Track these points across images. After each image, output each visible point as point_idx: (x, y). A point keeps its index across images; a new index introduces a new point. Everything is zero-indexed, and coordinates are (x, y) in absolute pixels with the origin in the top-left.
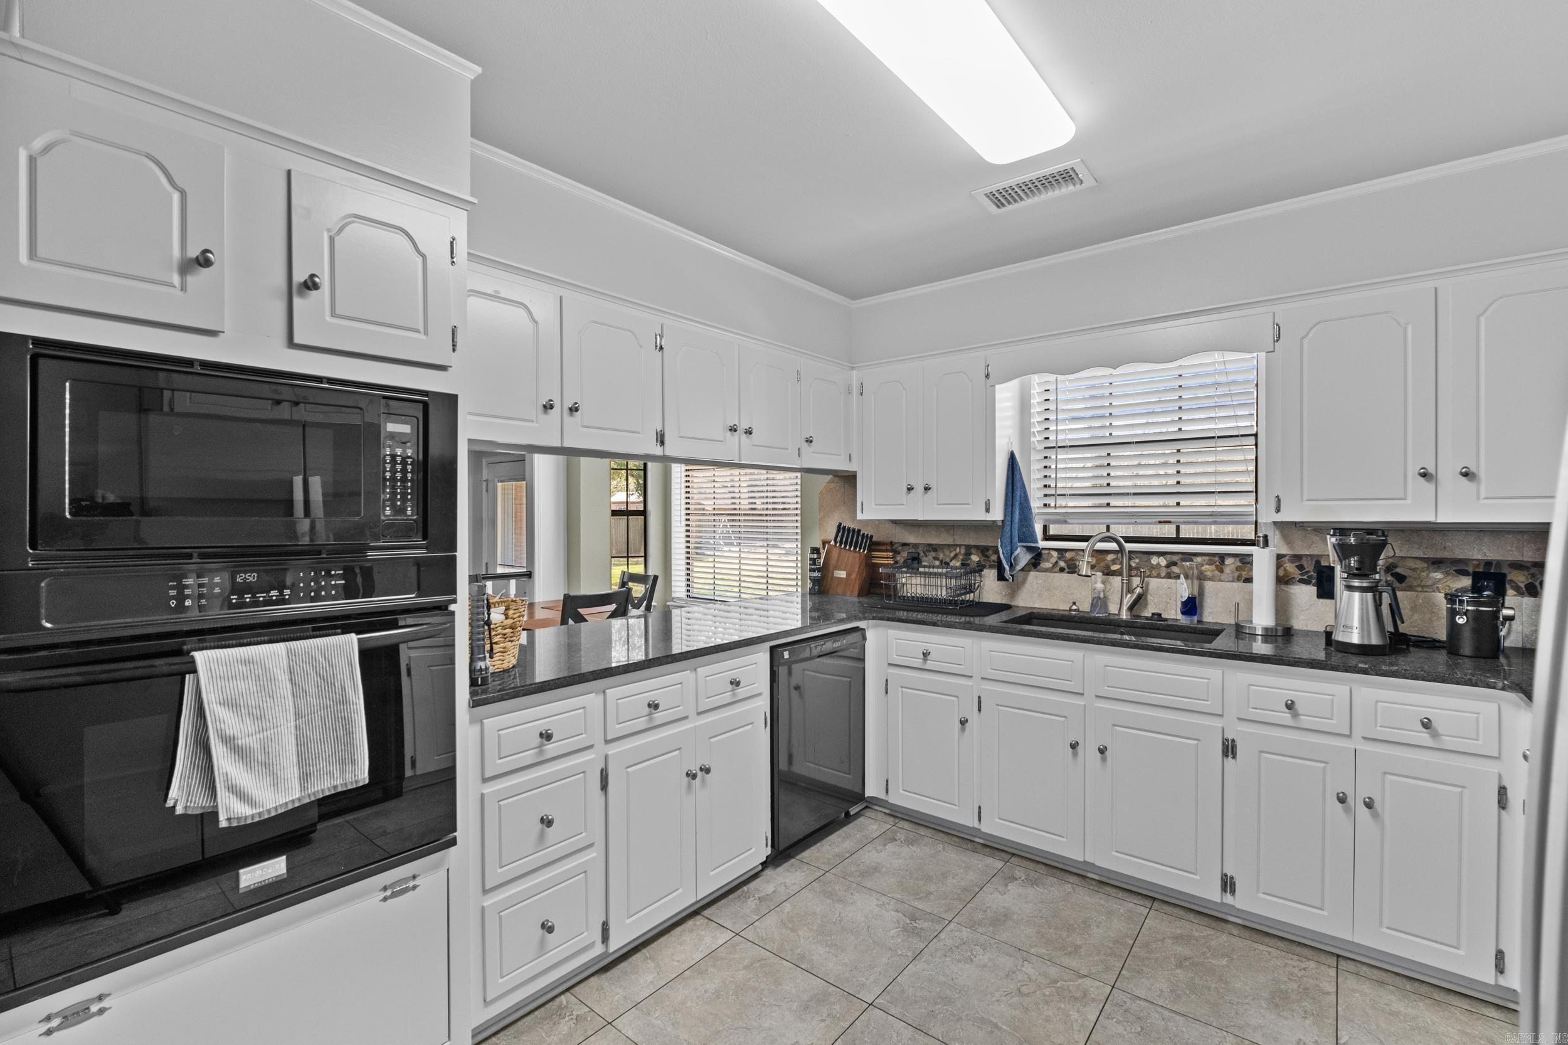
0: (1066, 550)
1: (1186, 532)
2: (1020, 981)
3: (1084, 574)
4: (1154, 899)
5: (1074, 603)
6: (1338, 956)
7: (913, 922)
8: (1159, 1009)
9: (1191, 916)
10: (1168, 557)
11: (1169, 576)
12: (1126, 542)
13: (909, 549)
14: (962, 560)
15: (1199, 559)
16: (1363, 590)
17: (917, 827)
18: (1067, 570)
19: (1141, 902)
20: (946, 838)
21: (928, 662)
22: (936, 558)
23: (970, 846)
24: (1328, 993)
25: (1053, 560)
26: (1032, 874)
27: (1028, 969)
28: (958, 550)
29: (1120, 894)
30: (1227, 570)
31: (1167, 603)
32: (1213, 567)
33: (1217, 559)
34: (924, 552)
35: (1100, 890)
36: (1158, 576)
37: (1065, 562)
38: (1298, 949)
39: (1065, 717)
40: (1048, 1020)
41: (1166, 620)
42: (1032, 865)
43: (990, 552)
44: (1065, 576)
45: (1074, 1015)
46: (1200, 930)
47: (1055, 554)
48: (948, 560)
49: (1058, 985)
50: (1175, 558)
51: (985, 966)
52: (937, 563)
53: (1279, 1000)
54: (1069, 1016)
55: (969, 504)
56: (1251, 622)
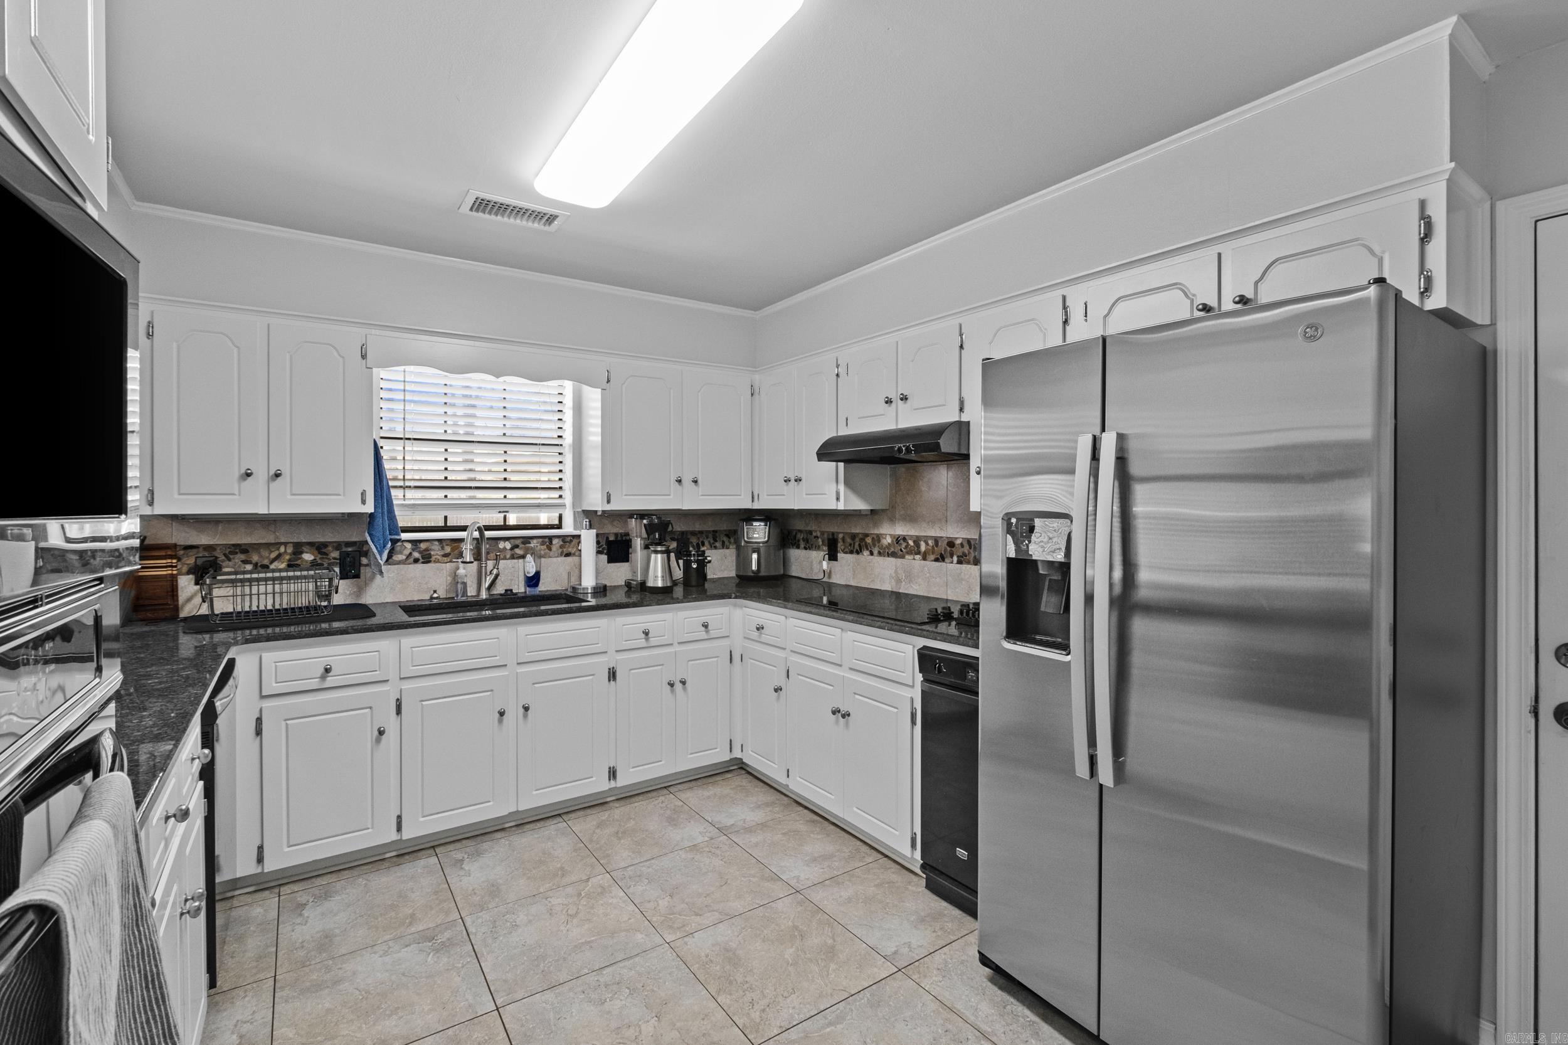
0: (421, 541)
1: (512, 520)
2: (562, 911)
3: (468, 560)
4: (559, 815)
5: (435, 592)
6: (665, 787)
7: (434, 941)
8: (642, 864)
9: (589, 811)
10: (512, 541)
11: (513, 557)
12: (486, 530)
13: (198, 552)
14: (289, 560)
15: (535, 541)
16: (662, 552)
17: (309, 882)
18: (421, 560)
19: (555, 821)
20: (355, 872)
21: (328, 678)
22: (245, 562)
23: (386, 864)
24: (682, 806)
25: (407, 552)
26: (468, 850)
27: (555, 901)
28: (282, 549)
29: (539, 825)
30: (554, 548)
31: (511, 580)
32: (545, 547)
33: (547, 540)
34: (225, 555)
35: (525, 830)
36: (505, 558)
37: (420, 552)
38: (649, 795)
39: (492, 690)
40: (606, 915)
41: (516, 594)
42: (458, 845)
43: (330, 548)
44: (419, 566)
45: (615, 901)
46: (604, 815)
47: (409, 546)
48: (266, 562)
49: (583, 895)
50: (518, 542)
51: (530, 921)
52: (249, 567)
53: (672, 821)
54: (611, 904)
55: (339, 495)
56: (580, 585)
